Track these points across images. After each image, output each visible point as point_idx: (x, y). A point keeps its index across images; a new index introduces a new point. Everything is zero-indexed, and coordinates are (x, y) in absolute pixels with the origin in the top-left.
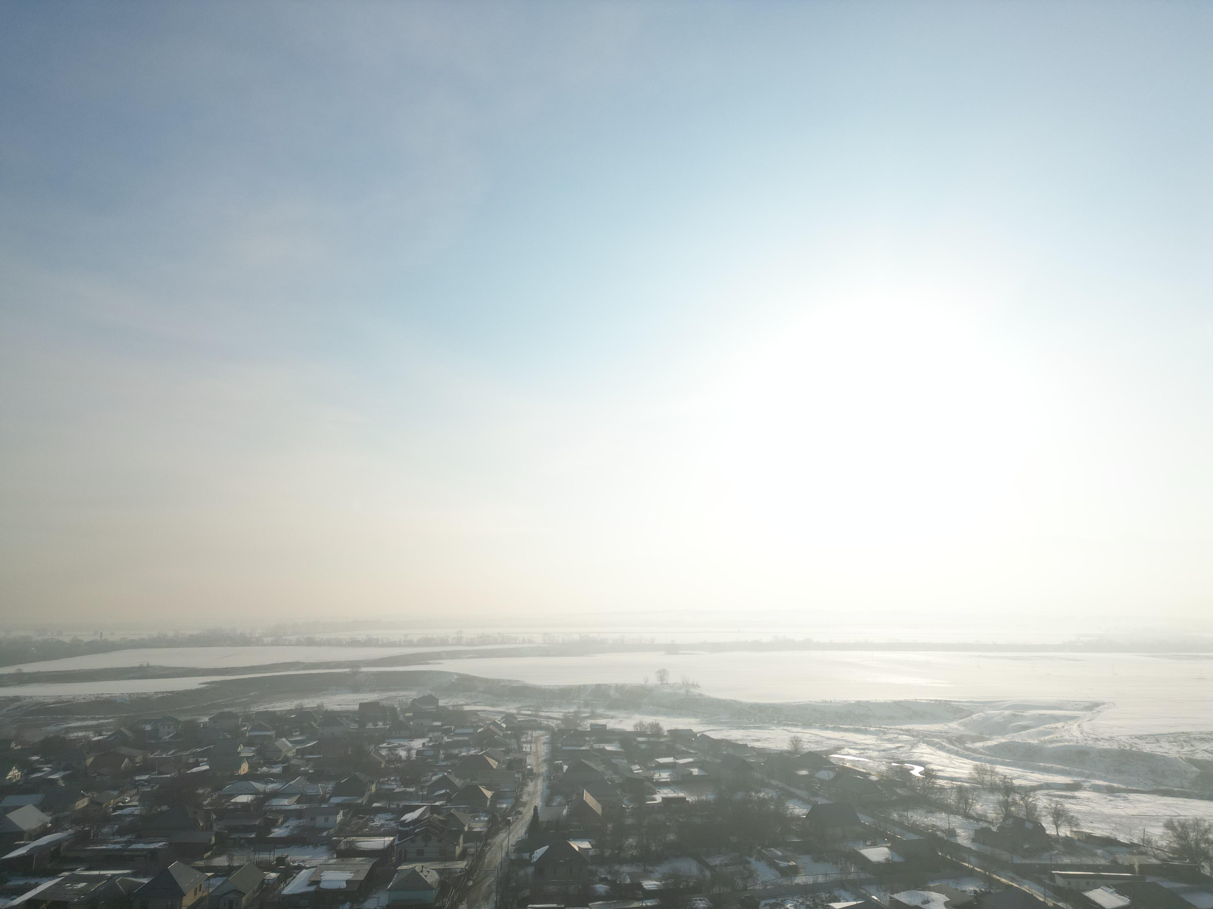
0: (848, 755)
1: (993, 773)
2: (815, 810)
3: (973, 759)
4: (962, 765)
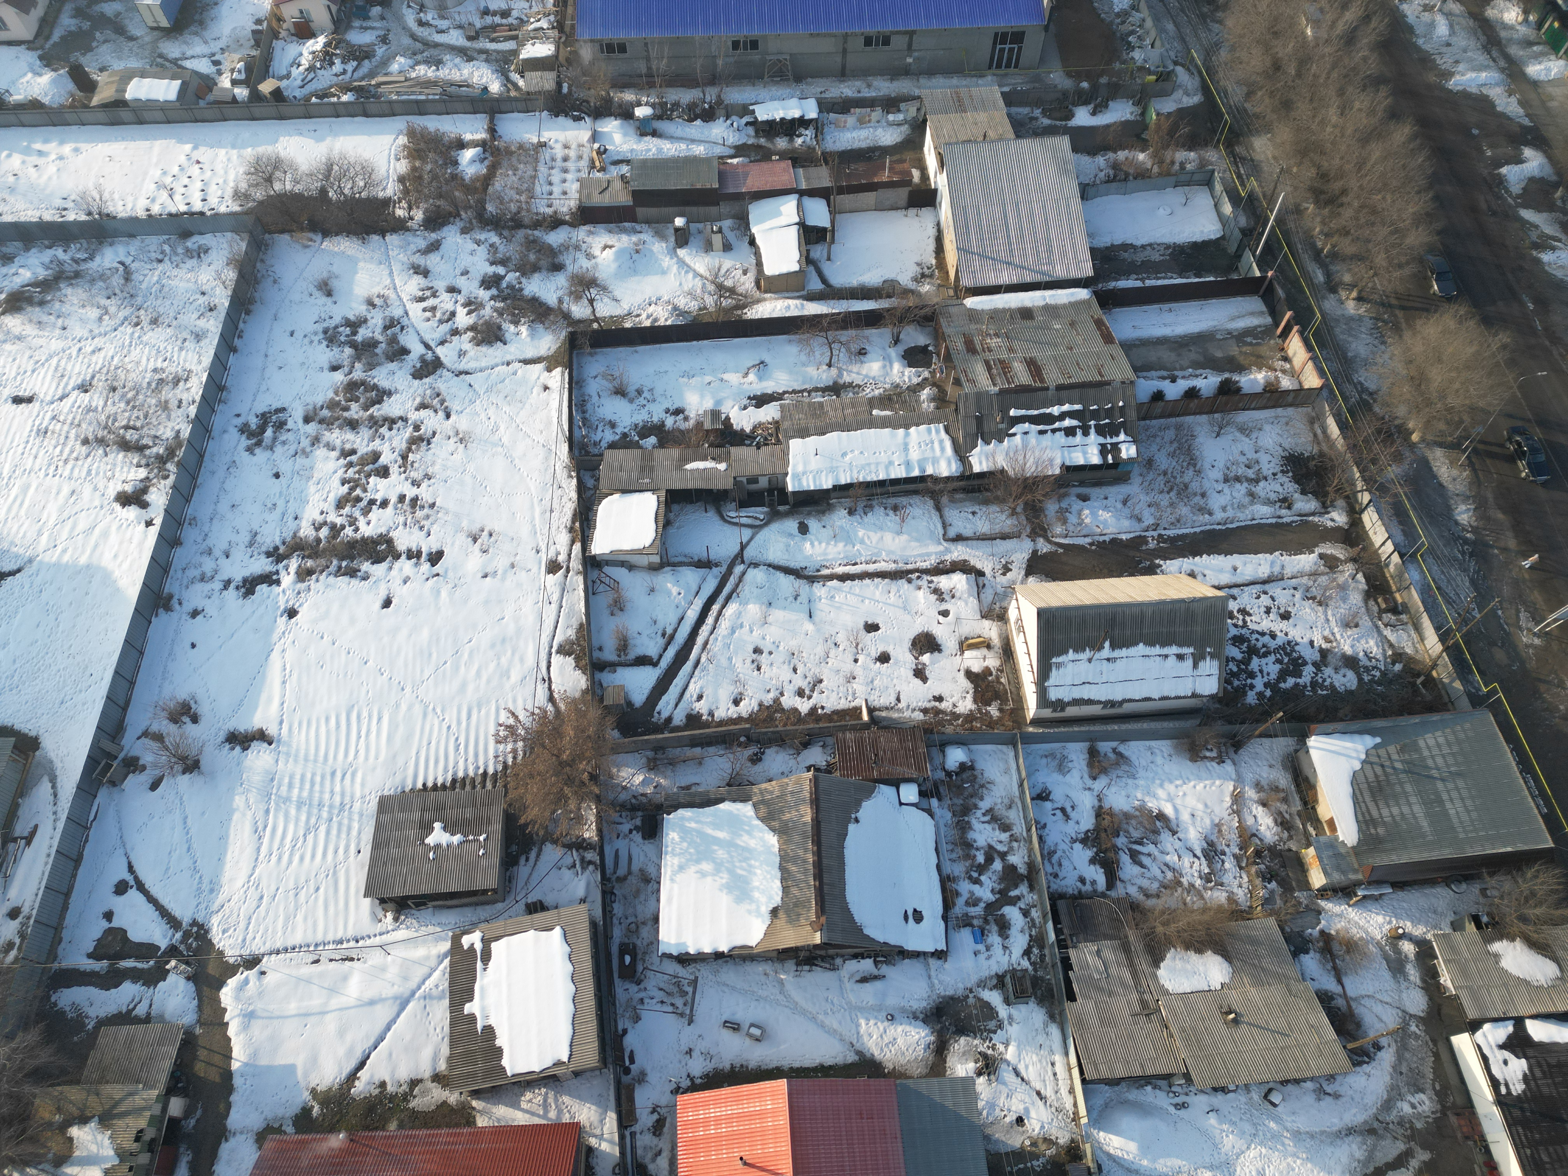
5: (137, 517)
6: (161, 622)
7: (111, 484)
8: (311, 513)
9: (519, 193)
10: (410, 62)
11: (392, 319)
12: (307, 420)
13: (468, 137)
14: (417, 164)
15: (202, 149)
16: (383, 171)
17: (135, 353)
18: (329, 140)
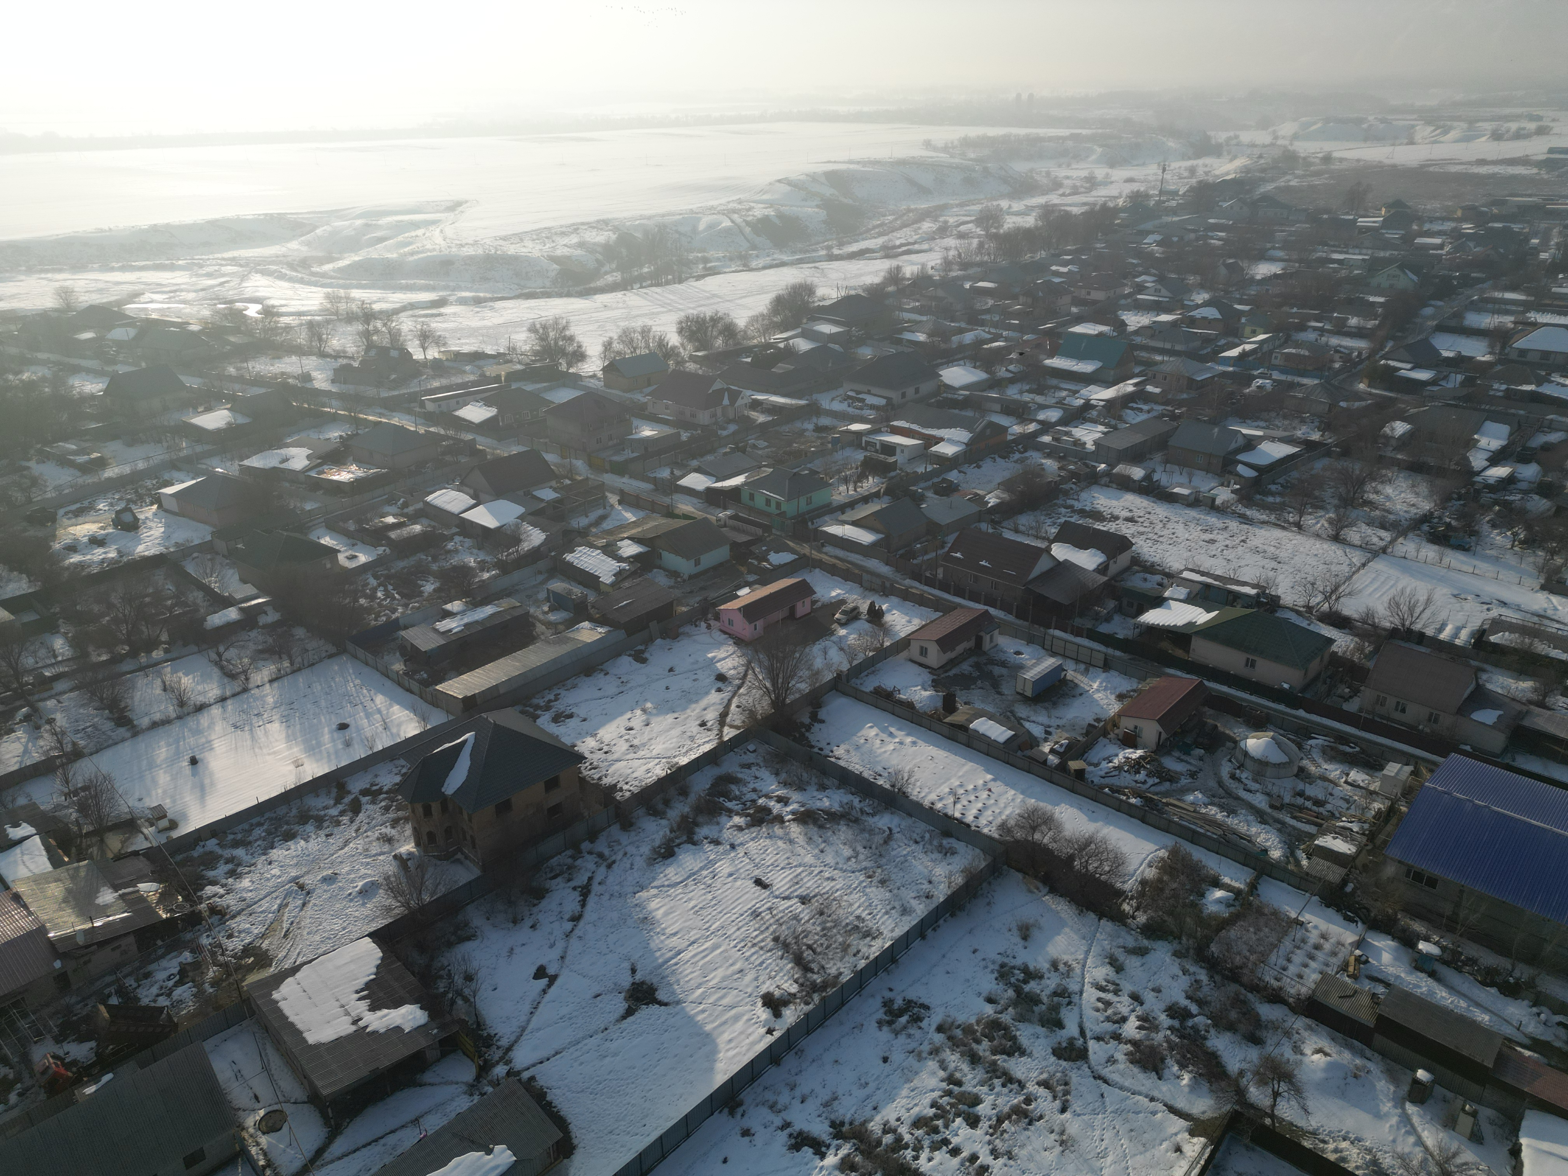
0: (152, 302)
1: (348, 299)
2: (116, 384)
3: (323, 286)
4: (310, 295)
5: (766, 1021)
6: (720, 1119)
7: (768, 983)
8: (890, 1113)
9: (1251, 951)
10: (1206, 800)
11: (1065, 990)
12: (940, 1029)
13: (1227, 880)
14: (1165, 878)
15: (999, 783)
16: (1131, 868)
17: (855, 896)
18: (1099, 824)
